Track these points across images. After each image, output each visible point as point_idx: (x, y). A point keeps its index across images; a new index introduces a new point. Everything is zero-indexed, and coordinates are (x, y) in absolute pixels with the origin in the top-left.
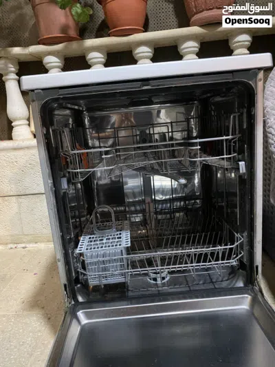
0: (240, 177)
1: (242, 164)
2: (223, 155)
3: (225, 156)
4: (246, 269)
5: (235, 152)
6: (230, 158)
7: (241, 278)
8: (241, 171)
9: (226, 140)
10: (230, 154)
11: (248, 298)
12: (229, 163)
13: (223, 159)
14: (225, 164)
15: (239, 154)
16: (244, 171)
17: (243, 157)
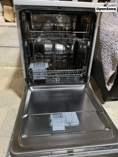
0: (88, 47)
1: (89, 42)
2: (83, 38)
3: (84, 39)
4: (85, 78)
5: (87, 38)
6: (85, 40)
7: (83, 81)
8: (88, 45)
9: (85, 33)
10: (85, 38)
11: (84, 86)
12: (84, 42)
13: (83, 40)
14: (83, 42)
15: (88, 39)
16: (89, 45)
17: (90, 40)
